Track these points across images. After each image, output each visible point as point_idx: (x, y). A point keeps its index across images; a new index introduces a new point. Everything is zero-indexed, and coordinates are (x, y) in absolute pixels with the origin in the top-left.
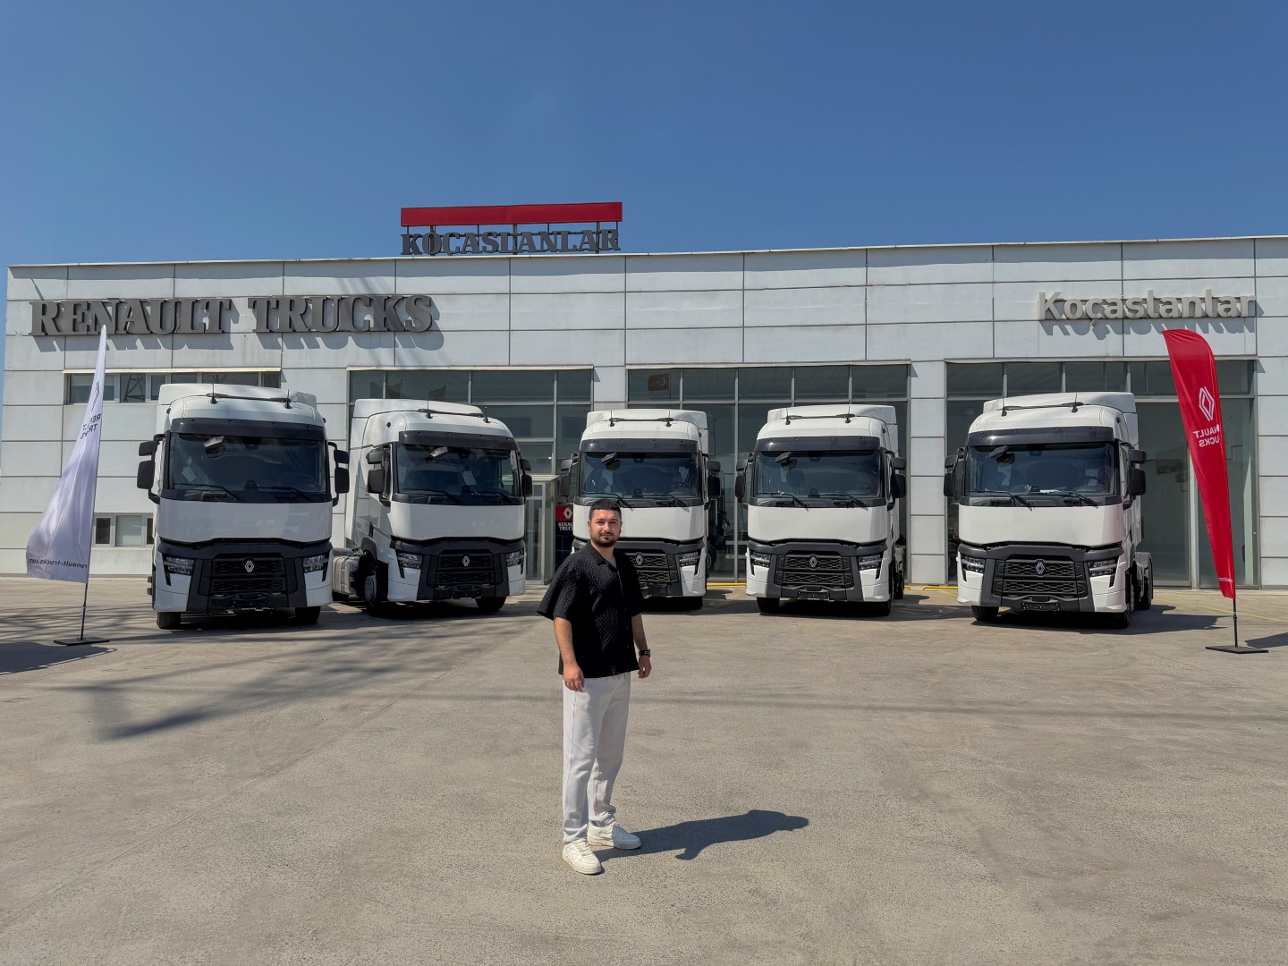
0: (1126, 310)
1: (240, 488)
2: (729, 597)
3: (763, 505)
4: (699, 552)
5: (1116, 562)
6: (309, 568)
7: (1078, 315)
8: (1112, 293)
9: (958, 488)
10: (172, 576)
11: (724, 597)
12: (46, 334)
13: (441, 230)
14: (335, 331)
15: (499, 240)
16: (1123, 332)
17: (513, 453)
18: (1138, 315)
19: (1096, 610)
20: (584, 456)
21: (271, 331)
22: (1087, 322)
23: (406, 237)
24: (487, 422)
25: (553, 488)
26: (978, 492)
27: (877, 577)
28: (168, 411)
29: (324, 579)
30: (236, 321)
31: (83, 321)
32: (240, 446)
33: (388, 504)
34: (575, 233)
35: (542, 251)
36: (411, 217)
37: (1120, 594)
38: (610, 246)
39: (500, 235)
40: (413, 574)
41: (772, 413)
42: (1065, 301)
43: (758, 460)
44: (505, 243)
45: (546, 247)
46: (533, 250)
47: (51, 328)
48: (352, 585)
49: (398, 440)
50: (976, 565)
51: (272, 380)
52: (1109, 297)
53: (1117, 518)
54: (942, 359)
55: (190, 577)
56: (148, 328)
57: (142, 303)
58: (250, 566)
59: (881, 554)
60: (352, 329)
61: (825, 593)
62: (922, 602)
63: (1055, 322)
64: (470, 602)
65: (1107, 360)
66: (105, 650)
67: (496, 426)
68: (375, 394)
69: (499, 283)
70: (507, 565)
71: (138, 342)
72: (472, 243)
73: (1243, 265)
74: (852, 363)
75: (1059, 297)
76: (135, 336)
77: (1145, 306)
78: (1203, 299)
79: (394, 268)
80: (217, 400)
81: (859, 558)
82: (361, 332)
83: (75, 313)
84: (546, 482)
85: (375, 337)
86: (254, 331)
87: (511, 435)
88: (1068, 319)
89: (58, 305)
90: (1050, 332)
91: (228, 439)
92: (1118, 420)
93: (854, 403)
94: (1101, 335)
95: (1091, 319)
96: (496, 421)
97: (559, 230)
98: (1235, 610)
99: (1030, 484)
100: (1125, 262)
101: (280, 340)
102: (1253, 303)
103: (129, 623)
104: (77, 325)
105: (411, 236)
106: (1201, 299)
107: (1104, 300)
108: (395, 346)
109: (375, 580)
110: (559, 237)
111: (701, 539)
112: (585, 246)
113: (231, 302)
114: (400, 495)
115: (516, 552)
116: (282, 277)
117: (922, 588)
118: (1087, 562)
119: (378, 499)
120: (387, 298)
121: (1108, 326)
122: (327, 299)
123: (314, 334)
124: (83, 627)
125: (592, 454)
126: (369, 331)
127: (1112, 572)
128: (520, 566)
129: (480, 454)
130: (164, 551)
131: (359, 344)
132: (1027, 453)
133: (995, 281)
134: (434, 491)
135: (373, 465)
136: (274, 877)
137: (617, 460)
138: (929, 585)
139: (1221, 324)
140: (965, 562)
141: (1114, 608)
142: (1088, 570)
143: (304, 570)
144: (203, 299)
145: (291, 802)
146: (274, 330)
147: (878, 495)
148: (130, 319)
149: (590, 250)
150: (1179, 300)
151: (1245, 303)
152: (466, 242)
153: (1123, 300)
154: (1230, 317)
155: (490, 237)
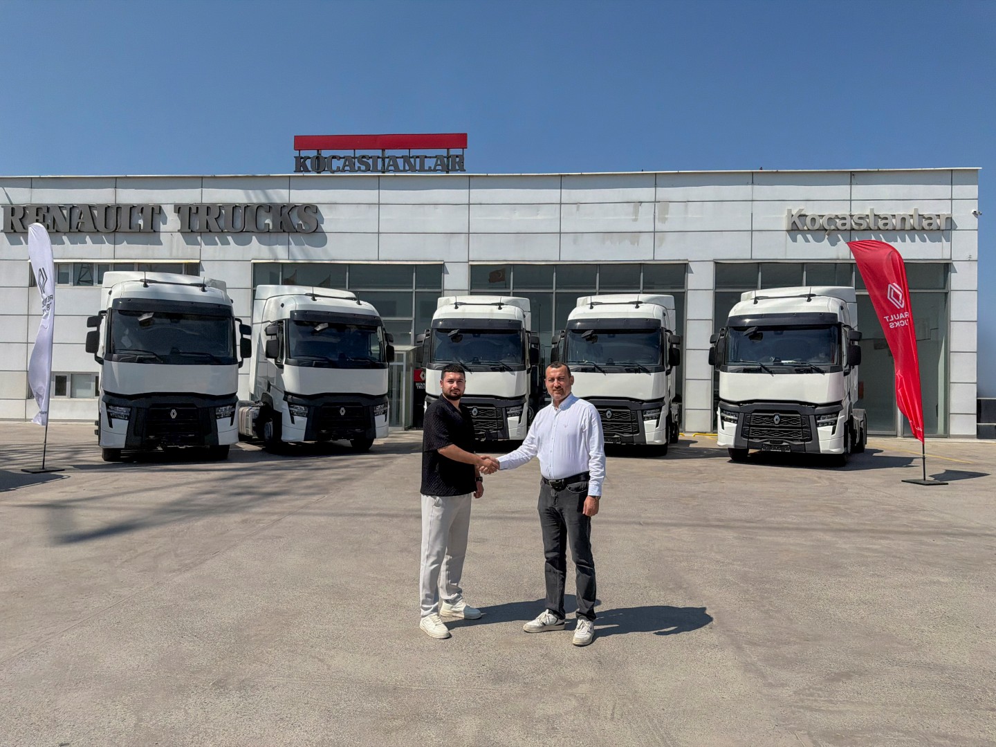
0: (853, 224)
1: (167, 353)
4: (522, 405)
5: (837, 416)
6: (219, 415)
7: (817, 227)
8: (842, 210)
9: (720, 358)
10: (114, 420)
12: (15, 231)
13: (326, 153)
14: (242, 231)
15: (370, 161)
17: (379, 329)
18: (862, 228)
19: (821, 452)
20: (434, 331)
21: (192, 231)
22: (823, 232)
23: (298, 159)
24: (359, 304)
25: (411, 356)
26: (735, 362)
27: (657, 426)
28: (110, 293)
29: (232, 424)
30: (165, 223)
31: (44, 221)
32: (167, 321)
33: (282, 367)
34: (430, 157)
35: (404, 171)
36: (302, 142)
37: (840, 440)
38: (457, 168)
39: (371, 158)
40: (301, 421)
41: (580, 300)
42: (807, 216)
43: (568, 336)
44: (375, 164)
45: (407, 168)
46: (397, 170)
47: (18, 227)
48: (254, 429)
49: (289, 317)
50: (732, 417)
51: (193, 269)
52: (840, 213)
53: (839, 383)
54: (712, 259)
55: (127, 421)
56: (95, 228)
57: (90, 207)
58: (174, 414)
59: (660, 409)
60: (255, 230)
61: (618, 438)
62: (691, 446)
63: (799, 232)
64: (346, 443)
65: (838, 261)
66: (61, 477)
67: (366, 307)
68: (274, 281)
69: (370, 195)
70: (374, 414)
71: (88, 239)
72: (350, 163)
73: (943, 190)
74: (643, 262)
75: (803, 213)
76: (85, 234)
77: (868, 220)
78: (911, 216)
79: (289, 183)
80: (148, 284)
81: (643, 411)
82: (263, 233)
83: (37, 215)
84: (406, 351)
85: (274, 236)
86: (179, 231)
87: (378, 315)
88: (809, 230)
89: (24, 208)
90: (795, 240)
91: (156, 315)
92: (842, 308)
93: (644, 293)
94: (833, 243)
95: (826, 230)
96: (366, 303)
98: (924, 453)
99: (773, 356)
100: (853, 186)
101: (199, 238)
102: (949, 219)
103: (80, 457)
105: (302, 158)
107: (836, 216)
108: (289, 244)
109: (272, 425)
110: (418, 160)
111: (524, 396)
112: (438, 168)
113: (160, 208)
114: (291, 360)
115: (382, 404)
116: (200, 190)
117: (693, 435)
118: (815, 415)
119: (274, 363)
120: (283, 206)
121: (839, 236)
122: (236, 206)
123: (225, 234)
124: (44, 459)
125: (440, 330)
126: (268, 232)
127: (834, 424)
128: (384, 415)
129: (353, 329)
130: (107, 402)
131: (260, 242)
132: (772, 332)
133: (754, 199)
134: (318, 357)
135: (270, 337)
136: (185, 644)
137: (460, 335)
138: (699, 432)
139: (925, 235)
140: (724, 415)
141: (835, 451)
142: (816, 422)
143: (216, 417)
144: (139, 205)
145: (201, 591)
146: (195, 230)
147: (659, 363)
148: (81, 220)
149: (442, 171)
150: (894, 216)
151: (943, 219)
152: (345, 163)
153: (851, 216)
154: (932, 230)
155: (363, 159)
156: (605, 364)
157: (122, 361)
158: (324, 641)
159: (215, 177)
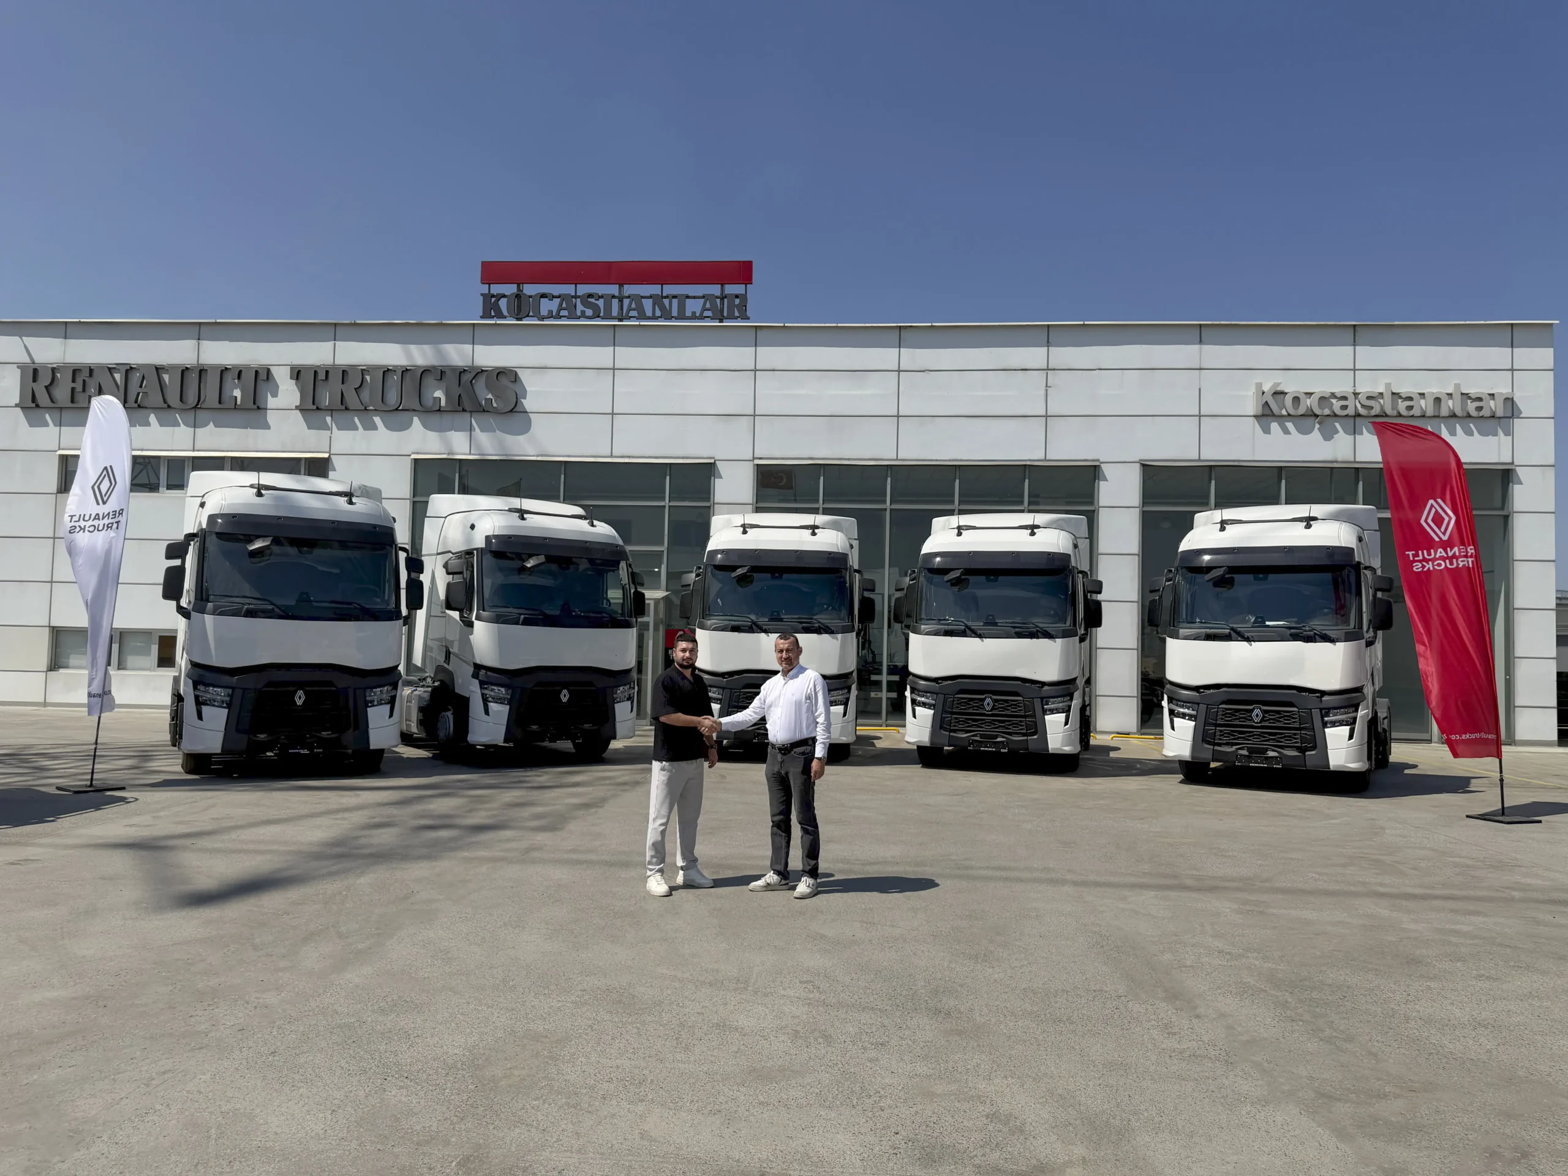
0: (1359, 406)
1: (290, 602)
2: (879, 744)
3: (928, 634)
4: (849, 689)
5: (1357, 711)
6: (372, 702)
7: (1302, 410)
8: (1341, 385)
9: (1165, 617)
10: (205, 709)
11: (873, 745)
12: (37, 406)
13: (530, 289)
14: (397, 409)
15: (601, 303)
16: (1354, 432)
17: (623, 564)
18: (1373, 413)
19: (1332, 768)
20: (709, 570)
21: (318, 408)
22: (1313, 418)
23: (487, 297)
24: (593, 525)
25: (662, 605)
26: (1188, 623)
27: (1066, 723)
28: (202, 505)
29: (391, 715)
30: (275, 395)
31: (84, 390)
32: (292, 551)
33: (470, 625)
34: (694, 297)
35: (654, 318)
36: (492, 272)
37: (1361, 750)
38: (737, 314)
39: (602, 297)
40: (500, 711)
41: (937, 522)
42: (1286, 393)
43: (922, 579)
44: (608, 307)
45: (658, 313)
46: (642, 316)
47: (43, 398)
48: (421, 723)
49: (484, 546)
50: (1186, 711)
51: (319, 467)
52: (1338, 390)
53: (1359, 658)
54: (1137, 460)
55: (227, 710)
56: (165, 402)
57: (159, 369)
58: (300, 698)
59: (1071, 697)
60: (418, 407)
61: (1003, 742)
62: (1113, 754)
63: (1274, 418)
64: (566, 745)
65: (1335, 465)
66: (123, 799)
67: (603, 530)
68: (446, 488)
69: (601, 355)
70: (614, 701)
71: (152, 418)
72: (568, 306)
73: (1498, 355)
74: (1028, 463)
75: (1279, 389)
76: (149, 411)
77: (1381, 401)
78: (1450, 395)
79: (472, 334)
80: (263, 492)
81: (1044, 700)
82: (431, 413)
83: (74, 381)
84: (655, 599)
85: (447, 418)
86: (297, 408)
87: (621, 542)
88: (1289, 415)
89: (53, 370)
90: (1267, 430)
91: (276, 541)
92: (1360, 539)
93: (1030, 511)
94: (1328, 436)
95: (1317, 416)
96: (603, 524)
97: (675, 293)
98: (1501, 772)
99: (1252, 614)
100: (1357, 347)
101: (328, 419)
102: (1510, 401)
103: (154, 765)
104: (76, 394)
105: (493, 296)
106: (1448, 394)
107: (1333, 394)
108: (471, 429)
109: (451, 717)
110: (675, 302)
111: (851, 673)
112: (706, 313)
113: (269, 371)
114: (484, 614)
115: (625, 685)
116: (332, 343)
117: (1109, 737)
118: (1321, 710)
119: (458, 618)
120: (462, 372)
121: (1337, 425)
122: (388, 370)
123: (370, 412)
124: (93, 769)
125: (719, 568)
126: (439, 410)
127: (1352, 723)
128: (629, 702)
129: (584, 565)
130: (195, 679)
131: (426, 426)
132: (1251, 577)
133: (1202, 367)
134: (526, 609)
135: (451, 576)
136: (393, 1093)
137: (750, 576)
138: (1118, 733)
139: (1471, 425)
140: (1173, 707)
141: (1354, 766)
142: (1323, 720)
143: (367, 704)
144: (235, 367)
145: (395, 997)
146: (322, 407)
147: (1068, 623)
148: (143, 389)
149: (712, 319)
150: (1422, 395)
151: (1500, 401)
152: (561, 304)
153: (1356, 394)
154: (1482, 417)
155: (589, 300)
156: (982, 624)
157: (221, 614)
158: (621, 1089)
159: (355, 324)
